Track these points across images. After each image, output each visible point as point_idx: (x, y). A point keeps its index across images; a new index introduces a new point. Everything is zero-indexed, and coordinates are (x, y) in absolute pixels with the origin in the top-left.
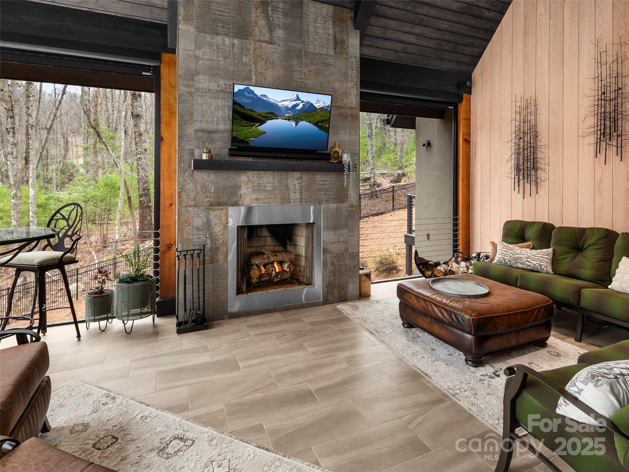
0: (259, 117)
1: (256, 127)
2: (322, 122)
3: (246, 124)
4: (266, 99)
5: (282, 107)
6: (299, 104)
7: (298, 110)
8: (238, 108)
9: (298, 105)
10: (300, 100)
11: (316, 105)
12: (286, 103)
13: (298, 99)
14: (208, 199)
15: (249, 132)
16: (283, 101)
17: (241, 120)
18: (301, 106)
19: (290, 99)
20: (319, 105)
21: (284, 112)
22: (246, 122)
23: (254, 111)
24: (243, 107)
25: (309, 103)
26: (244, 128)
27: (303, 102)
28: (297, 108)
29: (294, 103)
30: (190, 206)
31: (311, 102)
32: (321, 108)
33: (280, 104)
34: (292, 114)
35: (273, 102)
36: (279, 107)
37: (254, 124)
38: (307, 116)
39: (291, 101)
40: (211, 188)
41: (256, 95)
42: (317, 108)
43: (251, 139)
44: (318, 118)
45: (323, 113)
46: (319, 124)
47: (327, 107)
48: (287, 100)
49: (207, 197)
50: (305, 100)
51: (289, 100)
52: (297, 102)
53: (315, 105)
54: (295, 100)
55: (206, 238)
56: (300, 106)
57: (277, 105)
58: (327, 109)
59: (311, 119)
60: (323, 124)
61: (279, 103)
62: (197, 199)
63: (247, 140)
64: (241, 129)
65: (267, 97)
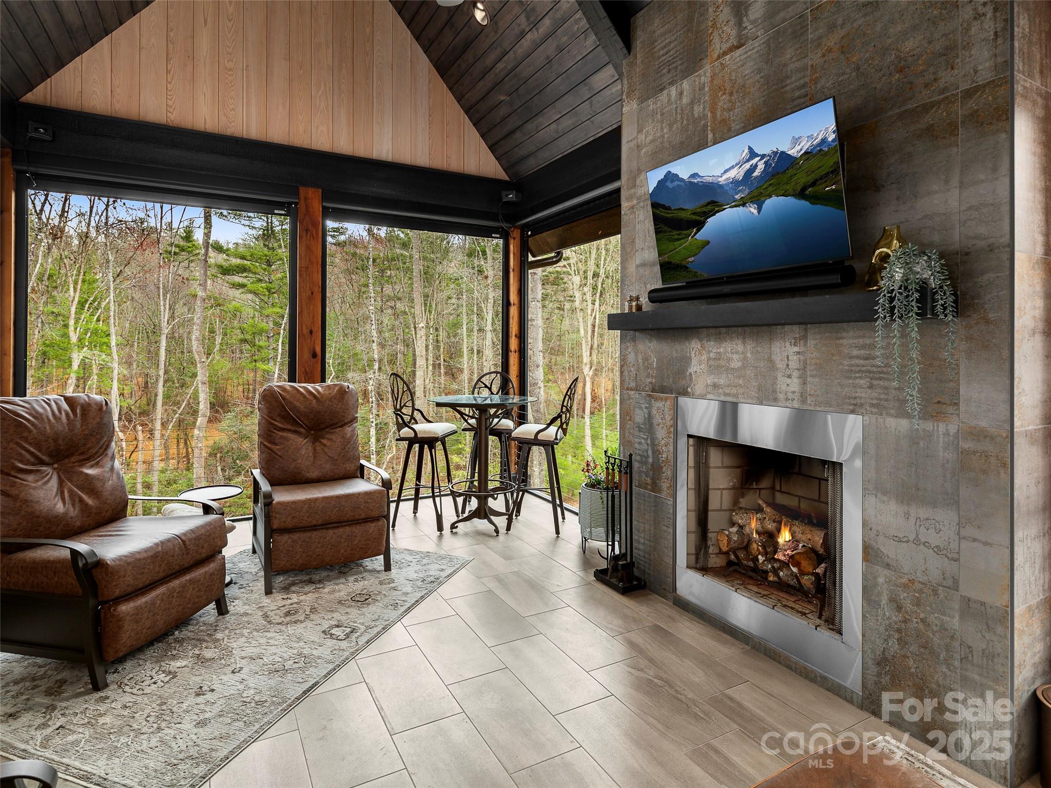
0: (694, 217)
1: (693, 237)
2: (814, 184)
3: (679, 235)
4: (699, 180)
5: (727, 184)
6: (756, 166)
7: (757, 177)
8: (662, 213)
9: (754, 168)
10: (757, 155)
11: (793, 152)
12: (732, 174)
13: (752, 154)
14: (650, 380)
15: (684, 248)
16: (726, 172)
17: (670, 232)
18: (761, 166)
19: (737, 161)
20: (799, 148)
21: (731, 192)
22: (678, 232)
23: (684, 210)
24: (669, 208)
25: (777, 153)
26: (676, 243)
27: (763, 156)
28: (755, 174)
29: (747, 166)
30: (632, 390)
31: (781, 149)
32: (806, 153)
33: (722, 180)
34: (747, 191)
35: (710, 180)
36: (721, 186)
37: (688, 232)
38: (778, 184)
39: (740, 164)
40: (654, 361)
41: (682, 180)
42: (796, 158)
43: (691, 259)
44: (802, 179)
45: (814, 163)
46: (807, 192)
47: (819, 145)
48: (733, 167)
49: (648, 377)
50: (767, 151)
51: (737, 164)
52: (751, 163)
53: (789, 153)
54: (748, 161)
55: (648, 444)
56: (759, 167)
57: (717, 184)
58: (821, 150)
59: (788, 187)
60: (816, 188)
61: (720, 179)
62: (638, 379)
63: (684, 263)
64: (672, 247)
65: (700, 176)
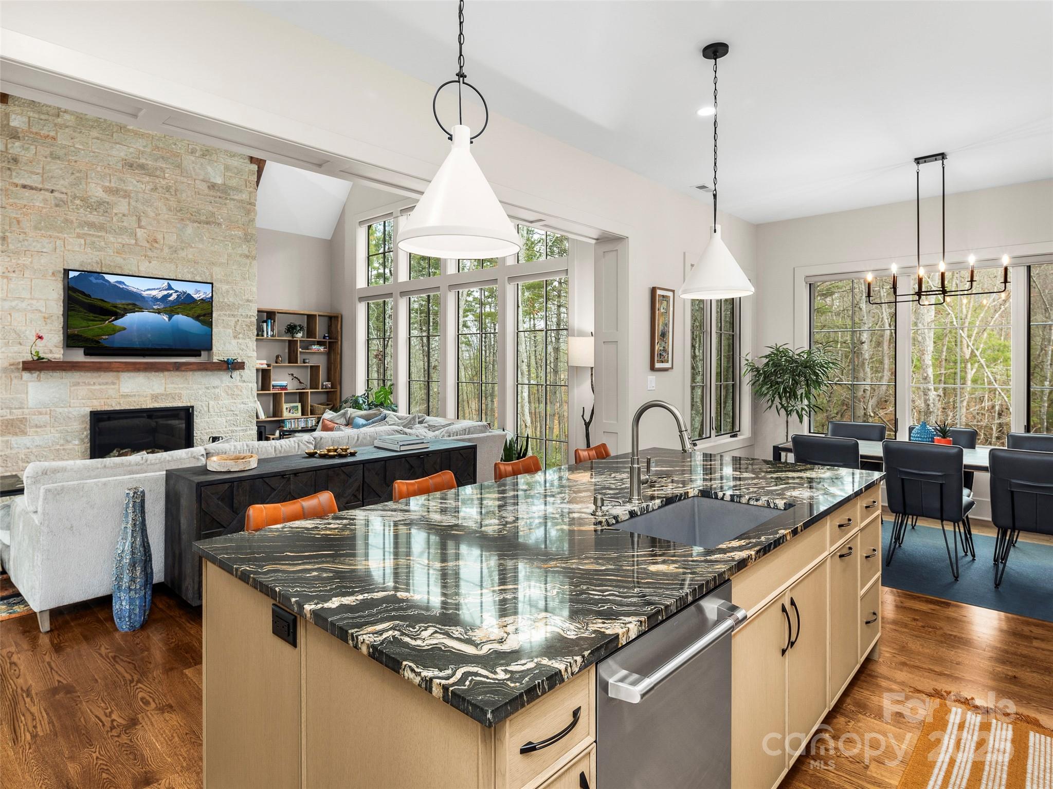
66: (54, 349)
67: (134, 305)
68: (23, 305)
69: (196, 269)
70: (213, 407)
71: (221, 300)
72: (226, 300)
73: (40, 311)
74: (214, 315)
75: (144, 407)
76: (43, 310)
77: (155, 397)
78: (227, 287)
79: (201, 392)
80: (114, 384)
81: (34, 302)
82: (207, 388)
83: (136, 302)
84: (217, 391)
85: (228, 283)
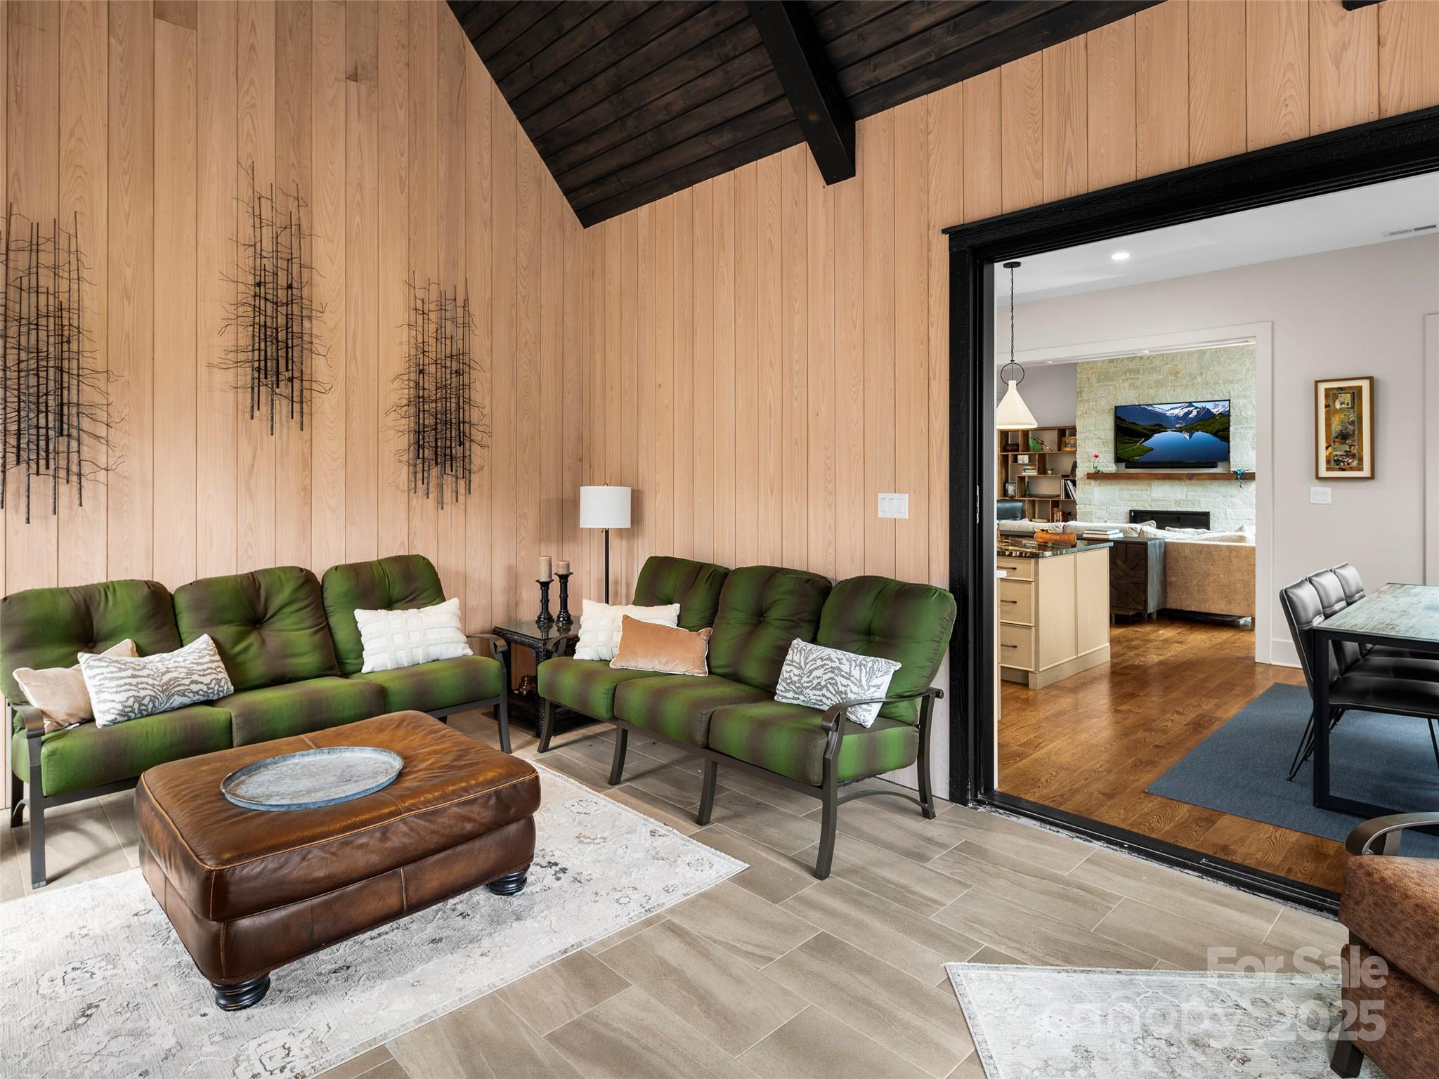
66: (1109, 464)
67: (1159, 425)
68: (1091, 435)
69: (1214, 390)
70: (1231, 515)
71: (1239, 414)
72: (1243, 413)
73: (1101, 438)
74: (1231, 429)
75: (1169, 510)
76: (1103, 437)
77: (1178, 502)
78: (1245, 401)
79: (1218, 500)
80: (1147, 490)
81: (1097, 432)
82: (1225, 497)
83: (1161, 423)
84: (1234, 499)
85: (1245, 397)
